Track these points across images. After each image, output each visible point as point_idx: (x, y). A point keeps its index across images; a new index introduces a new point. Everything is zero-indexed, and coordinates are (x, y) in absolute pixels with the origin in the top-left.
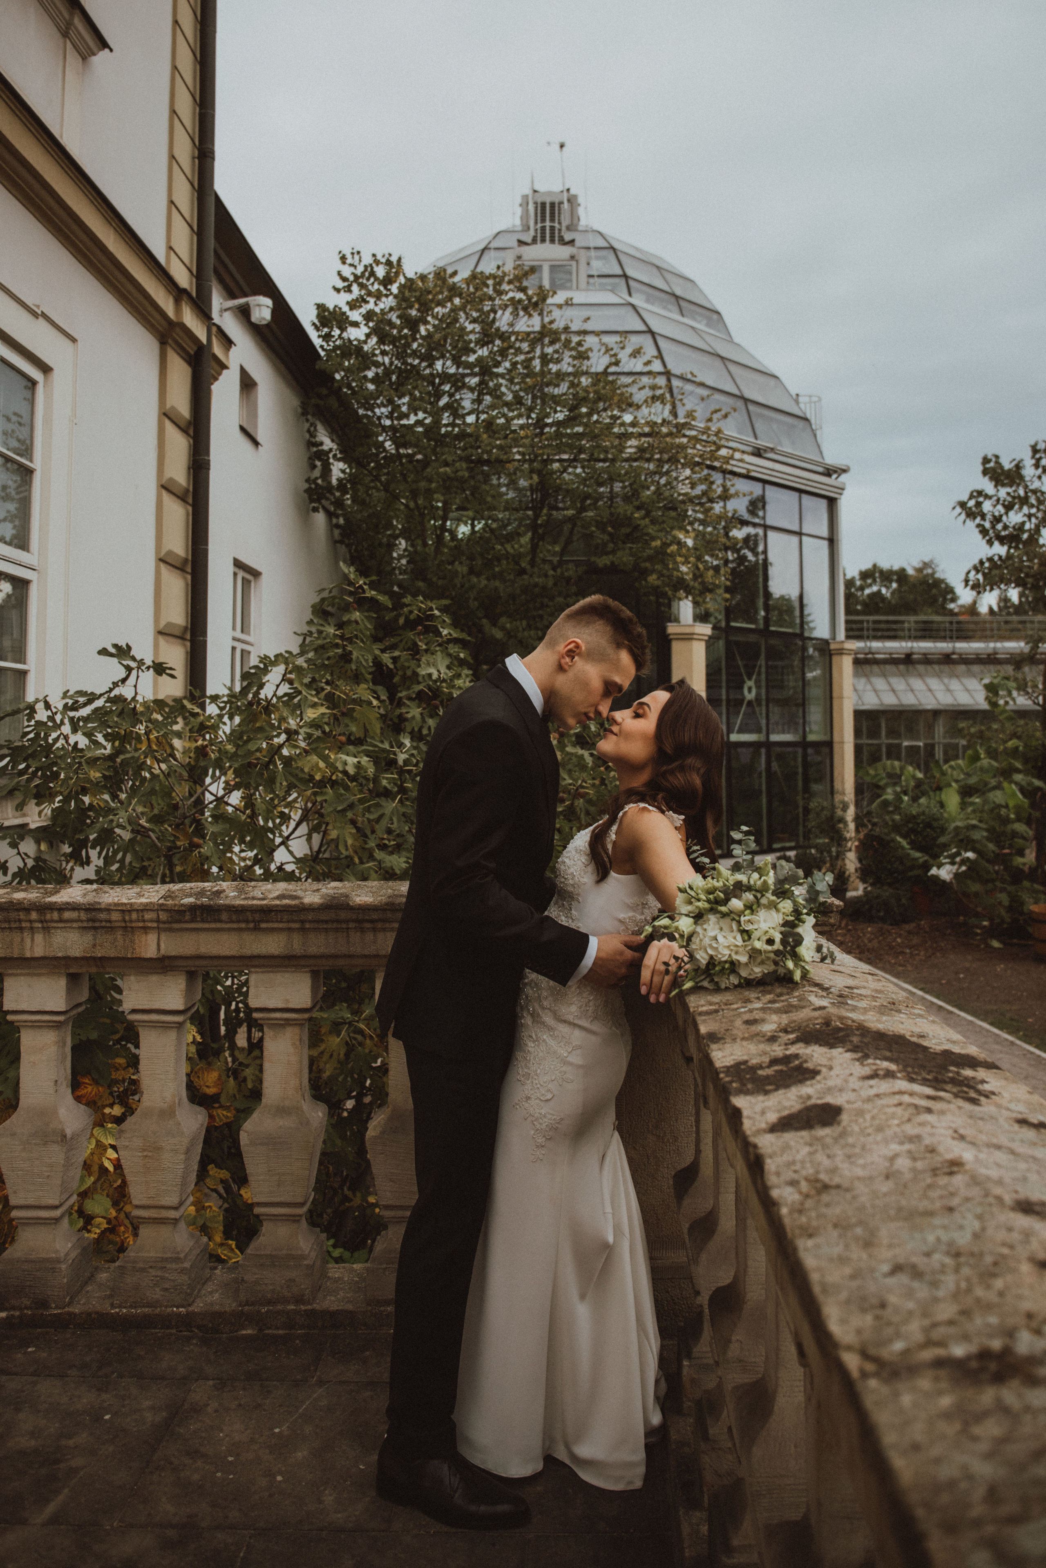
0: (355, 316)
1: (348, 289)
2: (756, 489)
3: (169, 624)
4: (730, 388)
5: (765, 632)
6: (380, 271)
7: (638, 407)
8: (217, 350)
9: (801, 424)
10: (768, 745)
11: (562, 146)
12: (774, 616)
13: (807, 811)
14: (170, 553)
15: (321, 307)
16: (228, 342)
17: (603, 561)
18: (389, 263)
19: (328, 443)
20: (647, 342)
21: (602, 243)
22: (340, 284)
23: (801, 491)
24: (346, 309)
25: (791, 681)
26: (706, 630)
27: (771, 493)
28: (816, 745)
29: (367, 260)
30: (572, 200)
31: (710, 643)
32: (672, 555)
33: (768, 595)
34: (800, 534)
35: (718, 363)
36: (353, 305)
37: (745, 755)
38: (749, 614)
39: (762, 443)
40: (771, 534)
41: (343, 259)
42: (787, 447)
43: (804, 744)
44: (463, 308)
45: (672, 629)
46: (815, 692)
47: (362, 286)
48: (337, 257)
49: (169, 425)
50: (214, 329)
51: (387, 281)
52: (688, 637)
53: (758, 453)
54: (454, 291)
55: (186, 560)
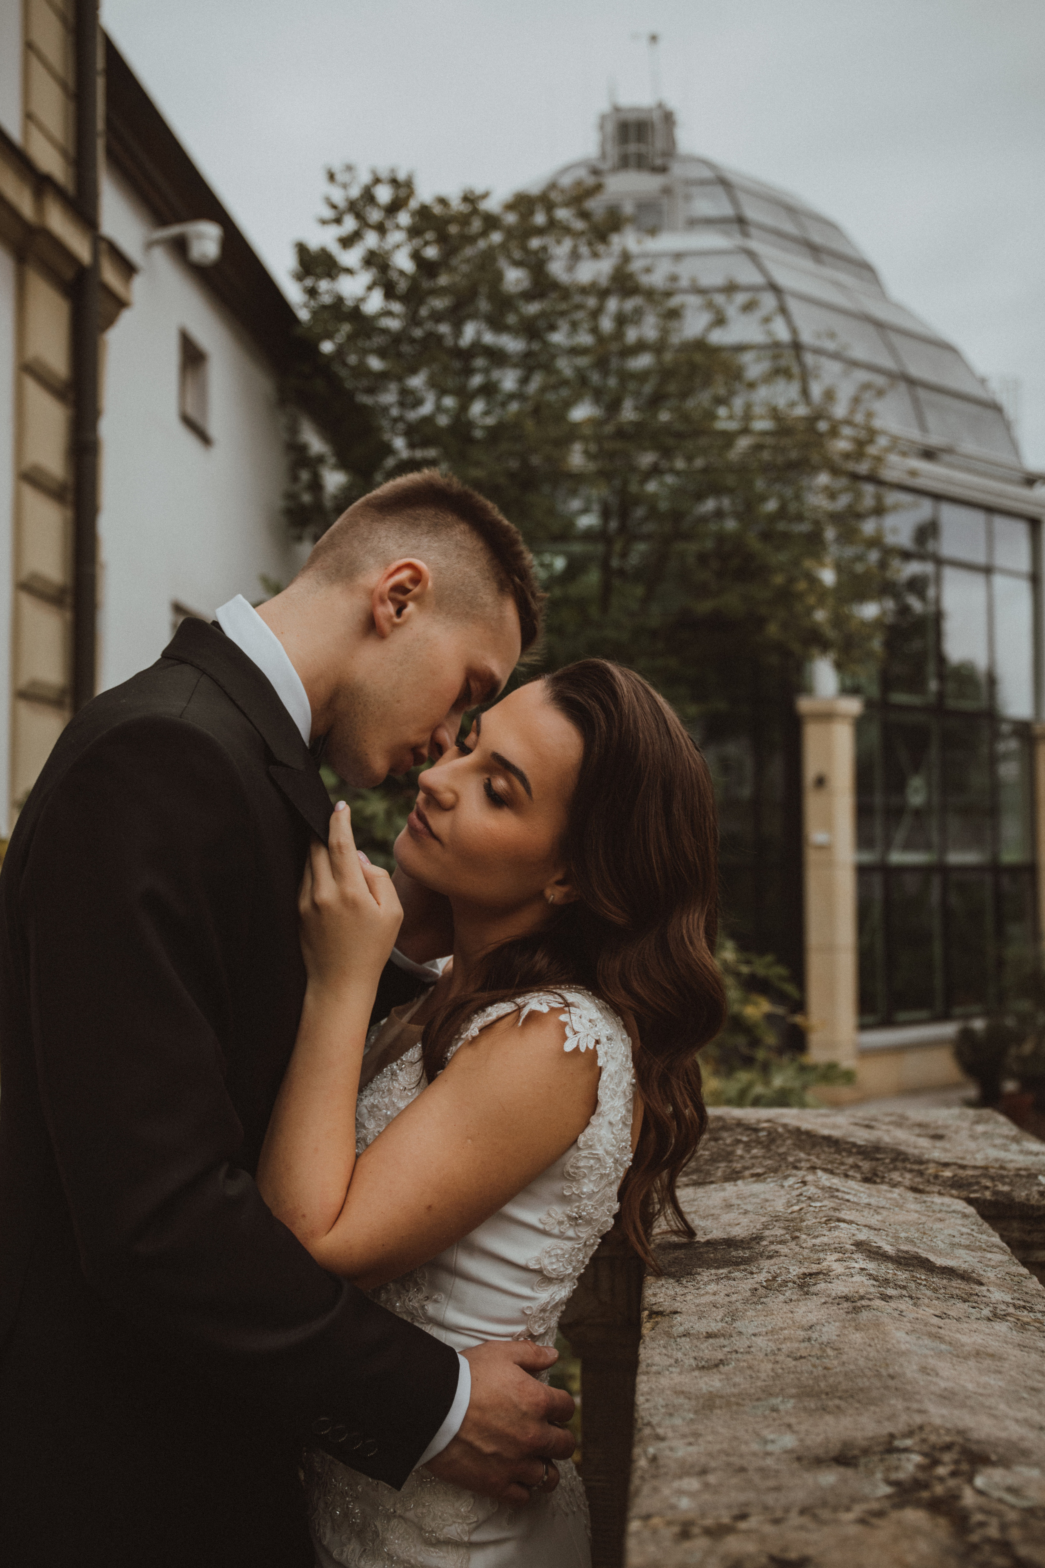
0: (351, 258)
1: (338, 221)
2: (925, 510)
3: (34, 684)
4: (887, 362)
5: (939, 709)
6: (384, 194)
7: (752, 386)
8: (110, 275)
9: (989, 414)
10: (942, 869)
11: (654, 38)
12: (951, 686)
13: (1000, 963)
14: (35, 577)
15: (302, 250)
16: (128, 269)
17: (704, 607)
18: (394, 182)
19: (316, 444)
20: (769, 301)
21: (707, 174)
22: (329, 213)
23: (990, 510)
24: (335, 249)
25: (977, 779)
26: (853, 706)
27: (949, 515)
28: (1014, 870)
29: (365, 178)
30: (668, 118)
31: (860, 725)
32: (800, 596)
33: (941, 659)
34: (988, 570)
35: (870, 330)
36: (347, 242)
37: (911, 883)
38: (916, 683)
39: (935, 439)
40: (949, 573)
41: (331, 177)
42: (969, 446)
43: (995, 868)
44: (504, 246)
45: (805, 705)
46: (1011, 798)
47: (359, 216)
48: (323, 177)
49: (32, 389)
50: (103, 246)
51: (393, 208)
52: (827, 717)
53: (929, 454)
54: (491, 222)
55: (62, 591)
